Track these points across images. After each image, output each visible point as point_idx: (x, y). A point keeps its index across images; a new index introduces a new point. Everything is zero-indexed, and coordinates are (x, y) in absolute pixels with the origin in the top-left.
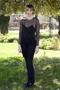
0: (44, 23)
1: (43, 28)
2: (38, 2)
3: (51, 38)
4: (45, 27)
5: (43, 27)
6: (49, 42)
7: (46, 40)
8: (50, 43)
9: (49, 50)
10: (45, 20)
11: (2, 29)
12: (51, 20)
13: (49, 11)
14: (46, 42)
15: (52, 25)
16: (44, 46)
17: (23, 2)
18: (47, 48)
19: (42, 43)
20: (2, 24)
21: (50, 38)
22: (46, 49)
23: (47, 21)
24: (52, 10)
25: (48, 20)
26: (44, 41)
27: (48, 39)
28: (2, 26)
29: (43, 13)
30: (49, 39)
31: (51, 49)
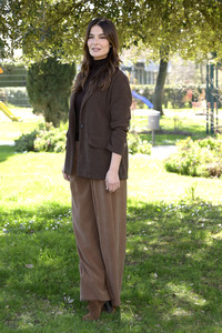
0: (191, 88)
1: (187, 104)
2: (171, 16)
3: (215, 136)
4: (194, 99)
5: (187, 99)
6: (206, 150)
7: (196, 142)
8: (211, 154)
9: (207, 176)
10: (192, 77)
11: (49, 106)
12: (212, 76)
13: (209, 46)
14: (196, 152)
15: (217, 92)
16: (189, 164)
17: (121, 14)
18: (198, 172)
19: (184, 155)
20: (50, 91)
21: (211, 139)
22: (195, 175)
23: (199, 81)
24: (217, 43)
25: (205, 77)
26: (189, 147)
27: (202, 142)
28: (50, 96)
29: (189, 50)
30: (206, 140)
31: (213, 173)
